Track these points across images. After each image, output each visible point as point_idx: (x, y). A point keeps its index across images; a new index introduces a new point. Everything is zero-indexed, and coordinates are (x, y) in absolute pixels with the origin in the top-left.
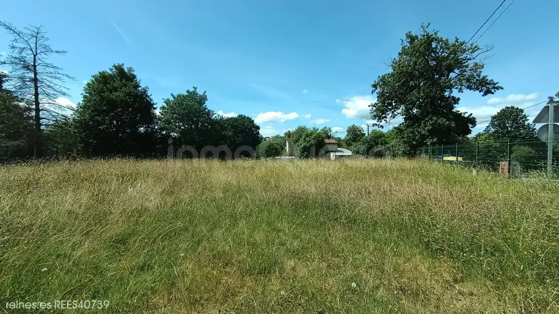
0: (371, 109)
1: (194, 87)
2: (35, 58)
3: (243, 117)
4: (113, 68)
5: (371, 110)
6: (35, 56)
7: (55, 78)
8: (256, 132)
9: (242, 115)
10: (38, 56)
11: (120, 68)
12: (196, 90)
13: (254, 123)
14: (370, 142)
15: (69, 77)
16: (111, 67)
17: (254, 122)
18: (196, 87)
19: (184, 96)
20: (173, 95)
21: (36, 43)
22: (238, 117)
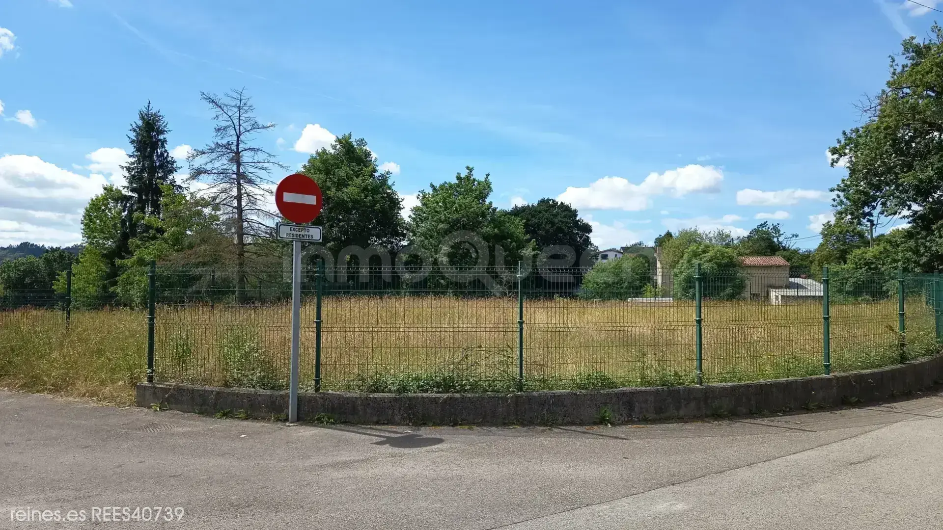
0: (836, 197)
1: (468, 168)
2: (238, 141)
3: (550, 205)
4: (336, 143)
5: (834, 200)
6: (238, 137)
7: (262, 168)
8: (581, 238)
9: (548, 200)
10: (242, 137)
11: (347, 142)
12: (471, 172)
13: (578, 218)
14: (872, 263)
15: (281, 166)
16: (334, 143)
17: (576, 216)
18: (471, 167)
19: (451, 186)
20: (433, 186)
21: (240, 117)
22: (538, 203)
